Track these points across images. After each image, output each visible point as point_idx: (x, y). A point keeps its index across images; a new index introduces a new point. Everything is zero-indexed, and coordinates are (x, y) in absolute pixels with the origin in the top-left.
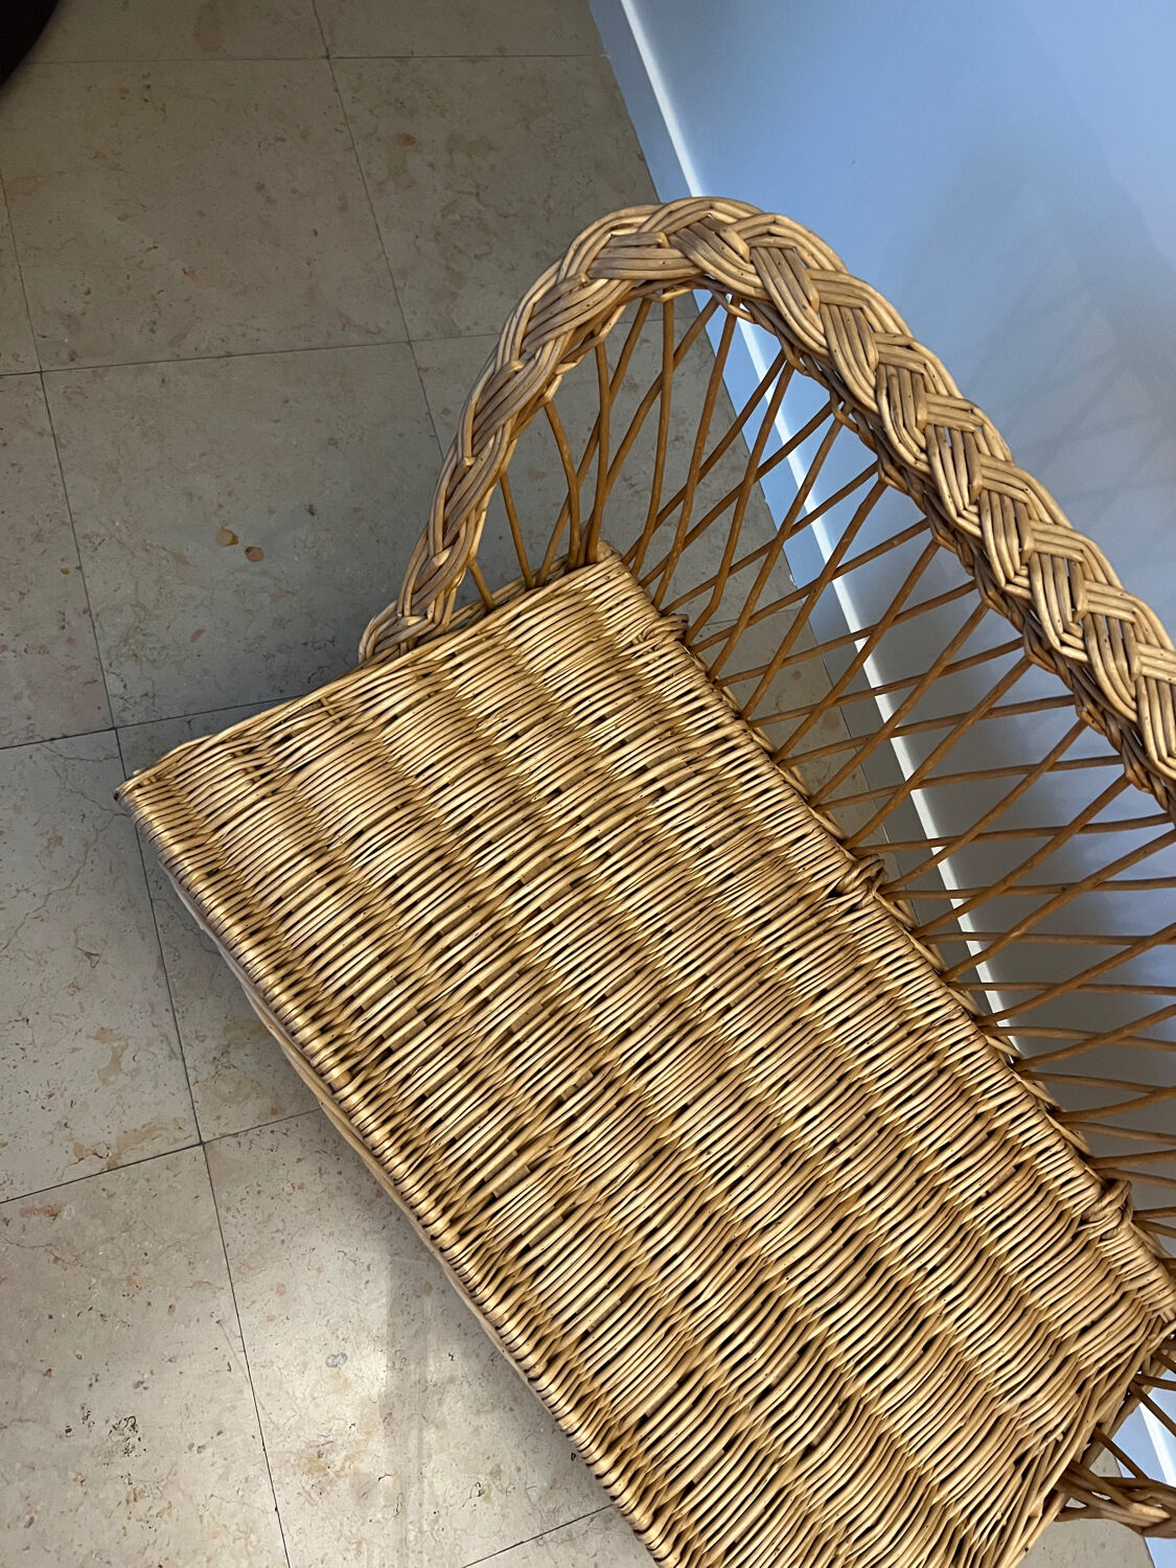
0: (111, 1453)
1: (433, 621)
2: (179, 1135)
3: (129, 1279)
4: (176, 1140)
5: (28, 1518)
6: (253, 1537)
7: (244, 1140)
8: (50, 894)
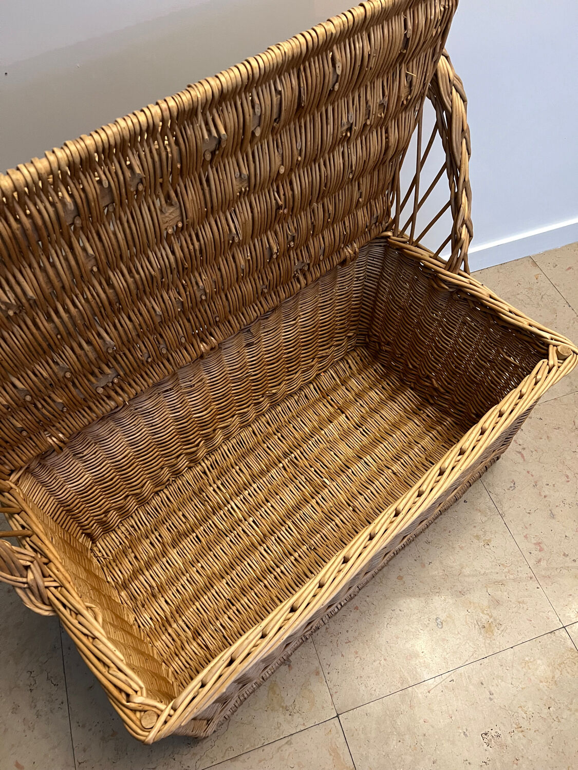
0: (501, 746)
1: (32, 562)
2: (334, 731)
4: (337, 733)
6: (527, 659)
7: (334, 690)
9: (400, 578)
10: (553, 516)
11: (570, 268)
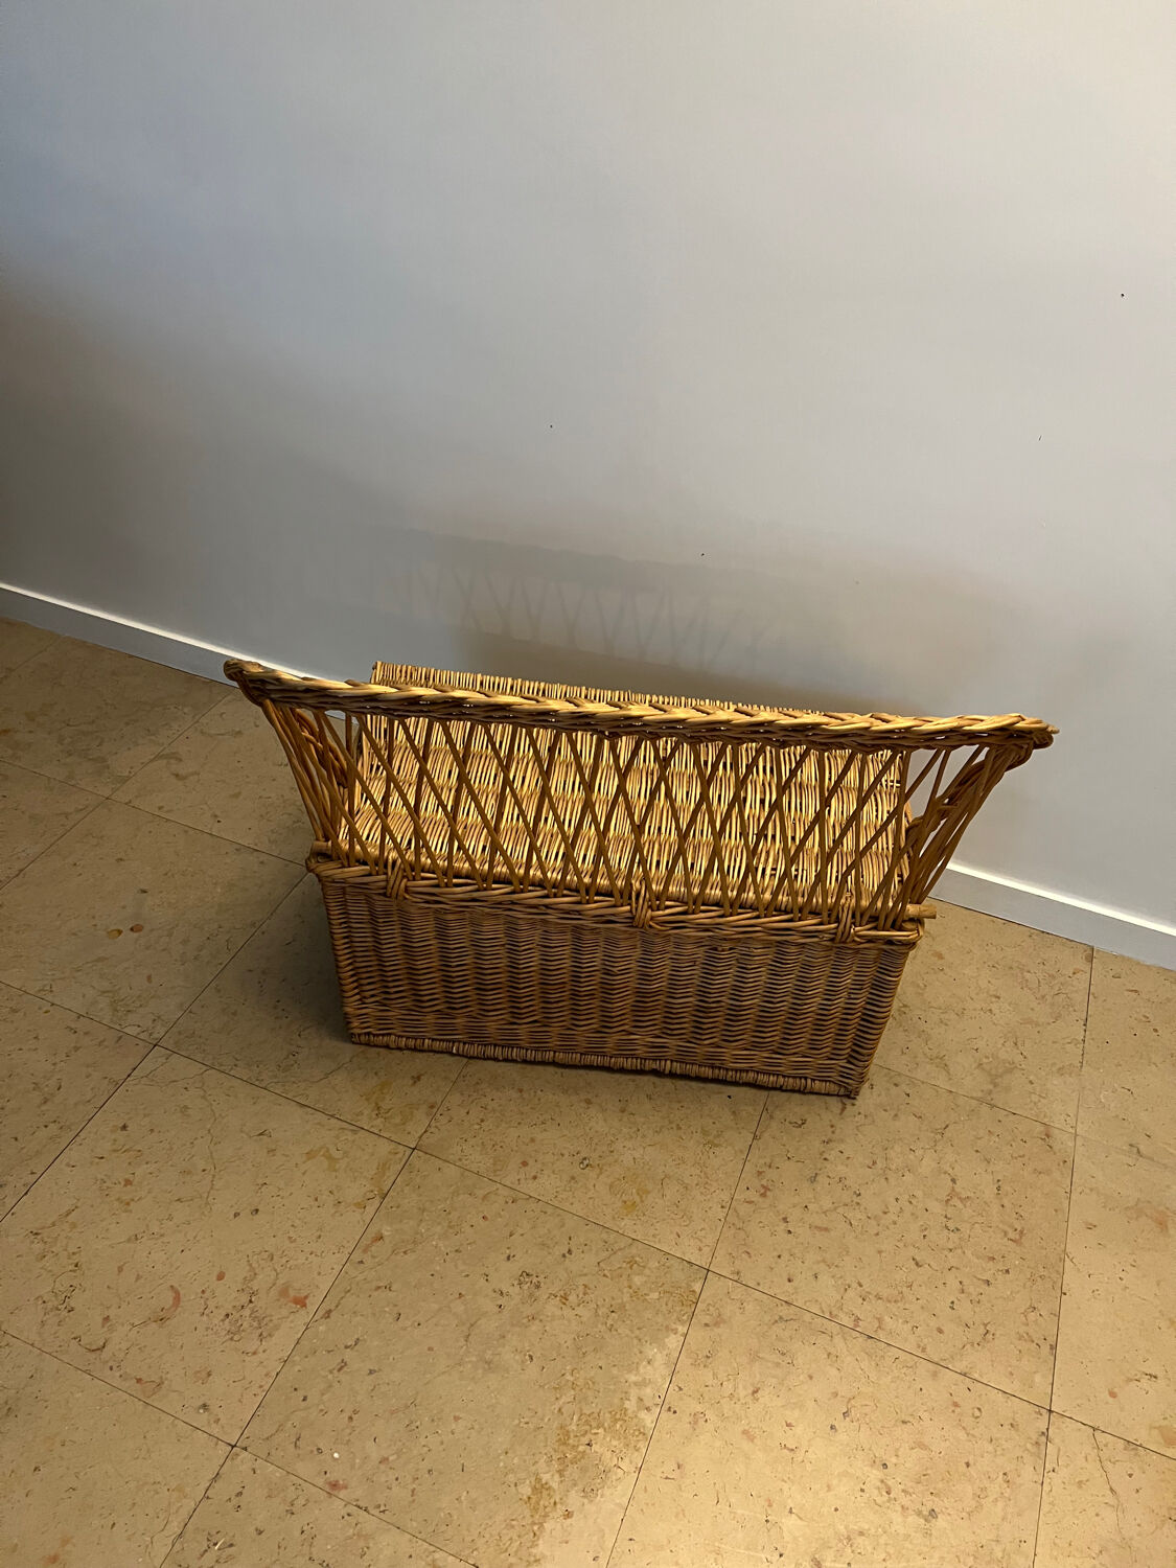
2: (399, 1156)
3: (450, 1227)
4: (400, 1159)
5: (527, 1357)
6: (637, 1259)
7: (432, 1130)
8: (209, 1130)
9: (588, 1102)
10: (813, 1179)
11: (1136, 991)
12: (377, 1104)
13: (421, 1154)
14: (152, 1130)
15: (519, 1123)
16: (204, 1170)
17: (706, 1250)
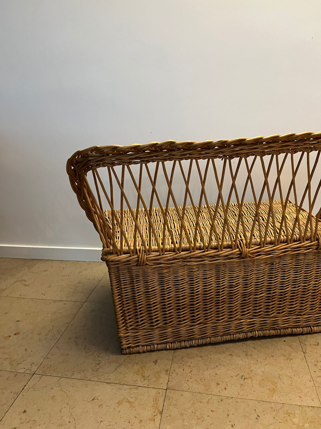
4: (162, 395)
6: (290, 411)
7: (171, 380)
8: (68, 404)
12: (142, 375)
13: (171, 391)
14: (39, 410)
15: (207, 369)
16: (69, 422)
17: (316, 400)
